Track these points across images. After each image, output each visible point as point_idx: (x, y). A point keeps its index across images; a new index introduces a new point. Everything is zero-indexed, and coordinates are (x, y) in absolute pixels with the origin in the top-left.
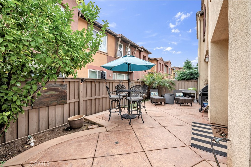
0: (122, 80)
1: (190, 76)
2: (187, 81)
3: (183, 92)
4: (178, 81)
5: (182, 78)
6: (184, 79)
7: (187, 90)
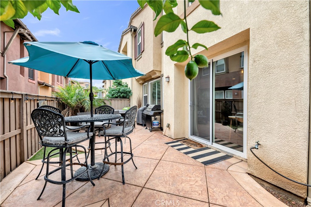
0: (27, 95)
1: (124, 94)
2: (120, 100)
3: (120, 112)
4: (111, 100)
5: (114, 96)
6: (117, 97)
7: (122, 110)
